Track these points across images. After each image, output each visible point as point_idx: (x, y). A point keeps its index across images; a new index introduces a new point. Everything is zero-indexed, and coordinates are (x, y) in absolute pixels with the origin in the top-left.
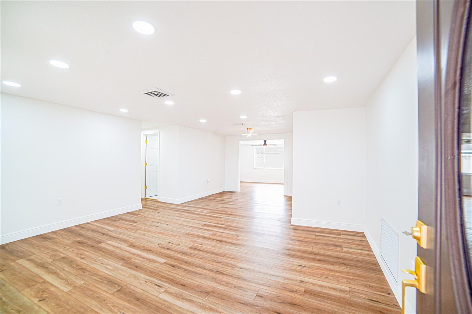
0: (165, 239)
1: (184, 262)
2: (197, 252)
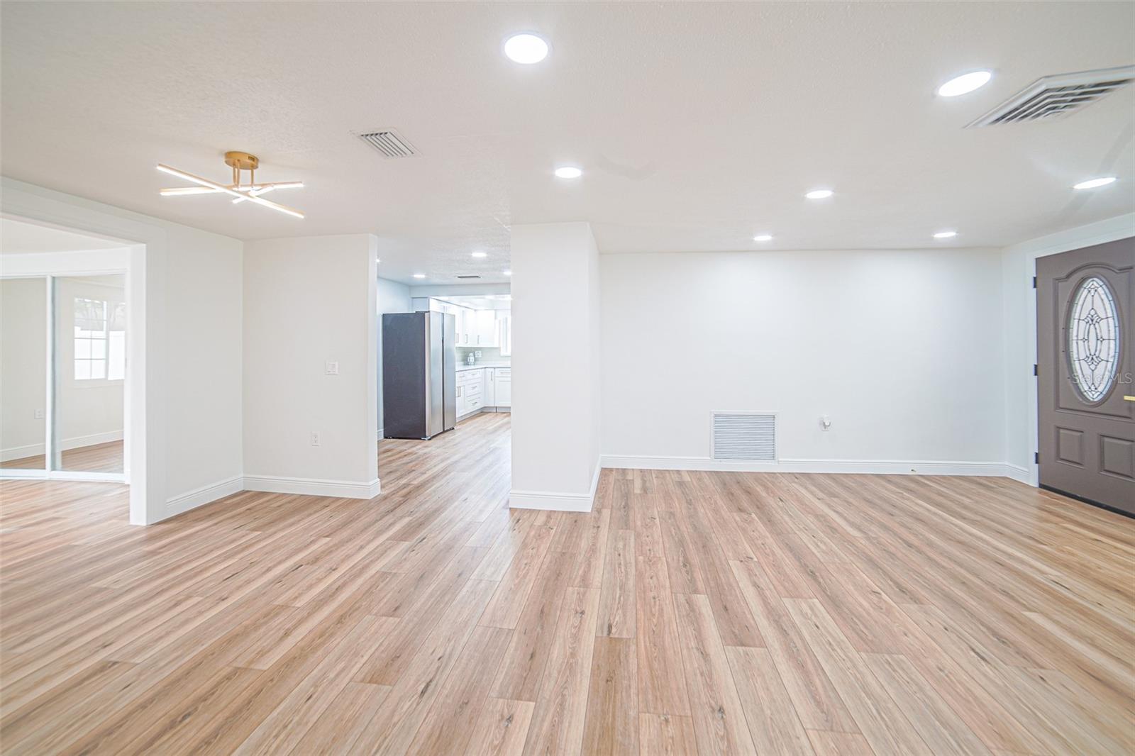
0: (997, 686)
1: (968, 587)
2: (910, 586)
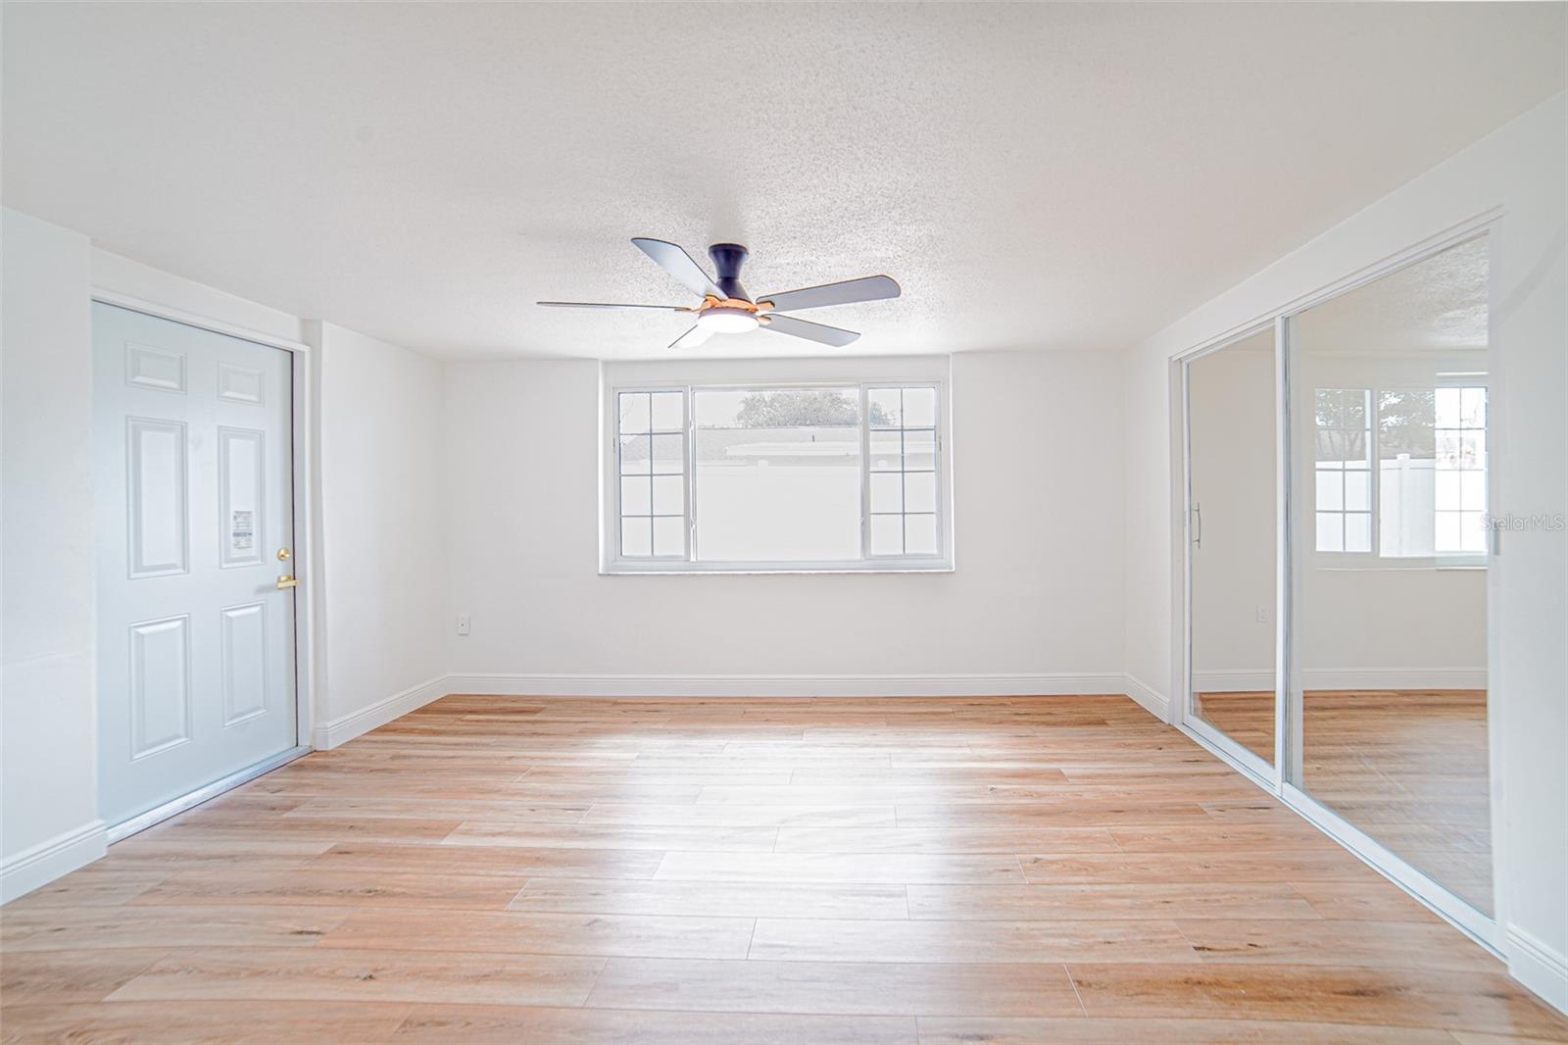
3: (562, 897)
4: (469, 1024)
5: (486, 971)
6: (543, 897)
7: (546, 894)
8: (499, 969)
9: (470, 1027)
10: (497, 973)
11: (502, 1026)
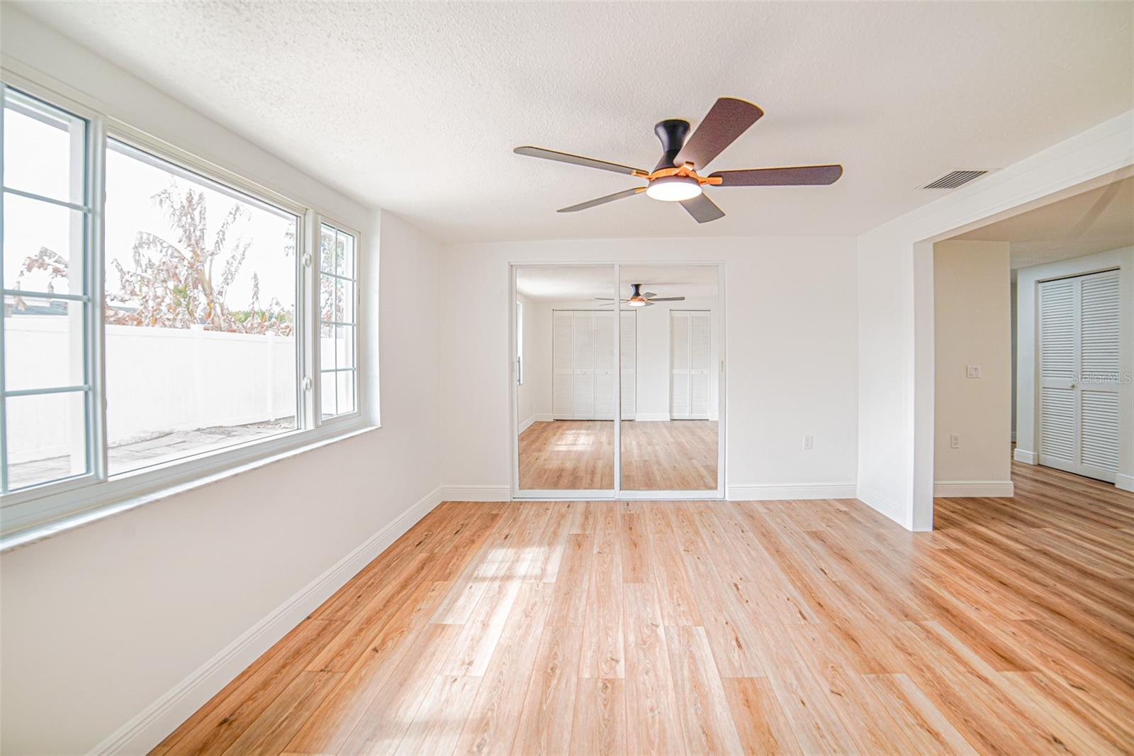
3: (819, 722)
4: (965, 720)
5: (926, 734)
6: (828, 737)
7: (822, 736)
8: (918, 728)
9: (966, 718)
10: (922, 726)
11: (950, 703)
